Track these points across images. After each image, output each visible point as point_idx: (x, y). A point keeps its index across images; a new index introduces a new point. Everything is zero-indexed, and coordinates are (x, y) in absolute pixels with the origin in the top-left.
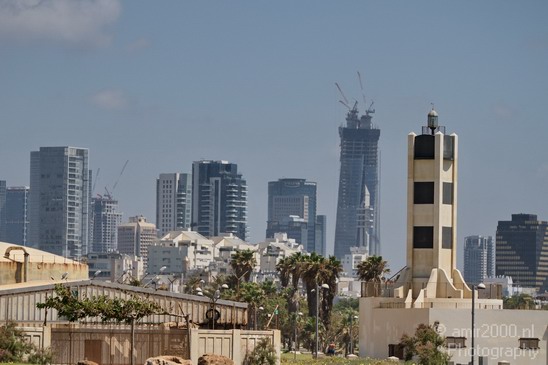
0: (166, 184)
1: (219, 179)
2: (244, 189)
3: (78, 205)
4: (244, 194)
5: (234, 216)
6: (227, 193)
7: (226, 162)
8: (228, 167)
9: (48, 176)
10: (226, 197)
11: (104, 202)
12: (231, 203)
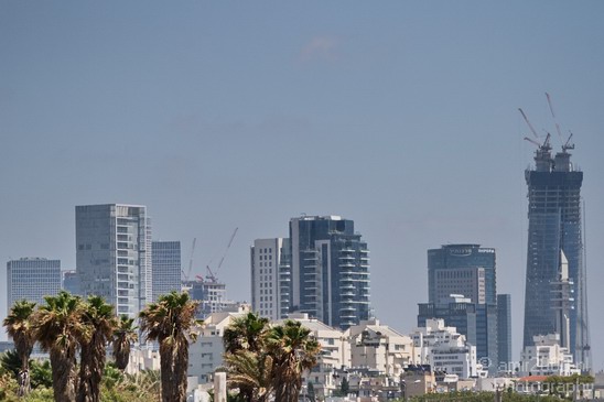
0: (263, 254)
1: (328, 242)
2: (365, 255)
3: (132, 286)
4: (365, 262)
5: (350, 294)
6: (339, 262)
7: (338, 218)
8: (341, 225)
9: (89, 247)
10: (339, 269)
11: (206, 287)
12: (347, 276)
